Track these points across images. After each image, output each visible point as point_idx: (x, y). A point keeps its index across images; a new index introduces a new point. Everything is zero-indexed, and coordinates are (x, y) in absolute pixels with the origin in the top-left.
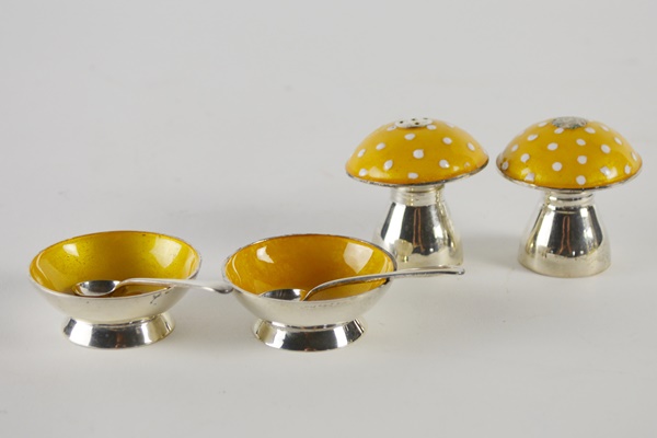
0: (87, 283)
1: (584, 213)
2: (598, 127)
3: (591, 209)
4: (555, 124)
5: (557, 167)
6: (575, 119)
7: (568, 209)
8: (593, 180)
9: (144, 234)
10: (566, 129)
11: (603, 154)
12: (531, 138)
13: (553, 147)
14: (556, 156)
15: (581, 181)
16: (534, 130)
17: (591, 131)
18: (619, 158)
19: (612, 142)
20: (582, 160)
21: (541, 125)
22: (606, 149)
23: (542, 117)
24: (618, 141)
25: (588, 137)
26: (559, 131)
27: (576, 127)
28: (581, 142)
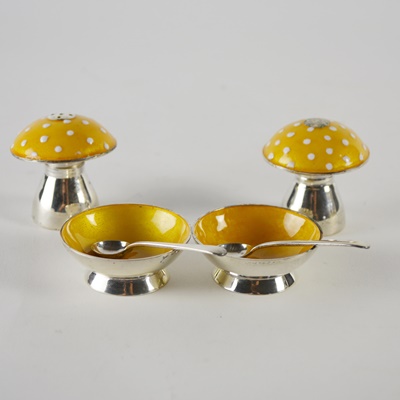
0: (101, 243)
1: (327, 189)
2: (339, 127)
3: (332, 187)
4: (306, 124)
5: (311, 157)
6: (321, 120)
7: (315, 187)
8: (337, 166)
9: (141, 206)
10: (316, 128)
11: (344, 146)
12: (290, 135)
13: (307, 142)
14: (310, 150)
15: (329, 167)
16: (291, 128)
17: (333, 129)
18: (354, 150)
19: (349, 137)
20: (329, 151)
21: (296, 125)
22: (346, 142)
23: (296, 118)
24: (353, 136)
25: (332, 134)
26: (311, 129)
27: (322, 127)
28: (328, 138)
